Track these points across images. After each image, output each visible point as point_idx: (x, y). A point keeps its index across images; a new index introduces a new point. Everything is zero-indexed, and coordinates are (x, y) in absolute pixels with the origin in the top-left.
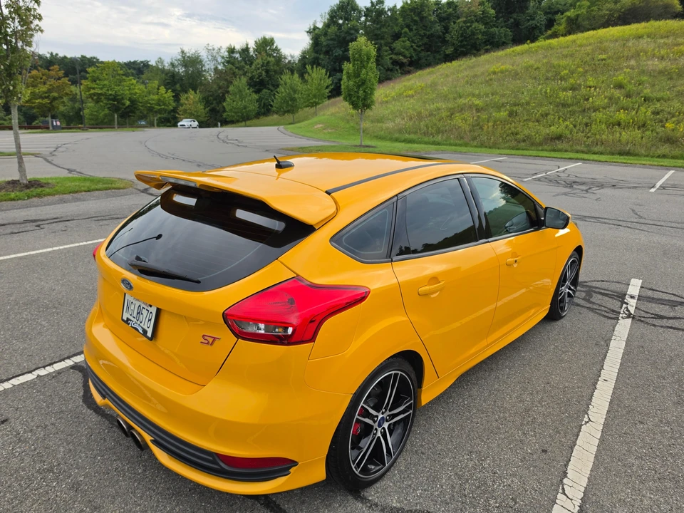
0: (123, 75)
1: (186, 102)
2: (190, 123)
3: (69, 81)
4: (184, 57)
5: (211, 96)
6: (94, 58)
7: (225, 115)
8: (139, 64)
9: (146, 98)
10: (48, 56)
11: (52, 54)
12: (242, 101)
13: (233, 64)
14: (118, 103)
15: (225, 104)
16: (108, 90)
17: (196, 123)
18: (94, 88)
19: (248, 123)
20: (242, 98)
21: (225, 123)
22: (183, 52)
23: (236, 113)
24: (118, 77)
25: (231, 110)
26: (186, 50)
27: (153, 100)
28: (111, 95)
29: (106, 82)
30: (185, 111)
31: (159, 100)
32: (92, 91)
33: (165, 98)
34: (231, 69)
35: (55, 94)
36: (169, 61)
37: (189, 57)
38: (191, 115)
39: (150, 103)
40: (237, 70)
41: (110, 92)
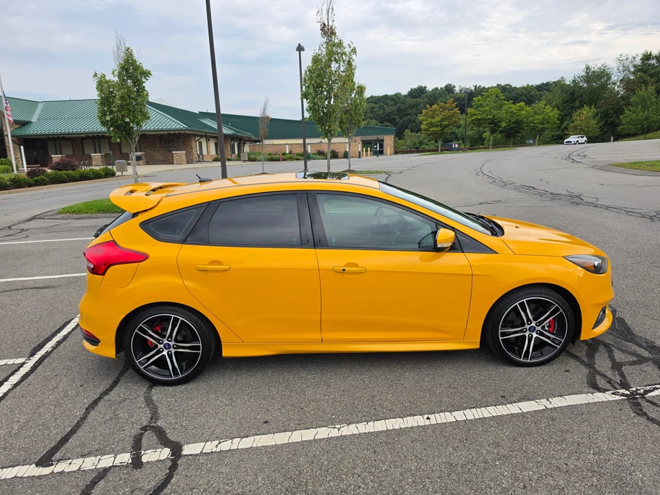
0: (504, 100)
1: (578, 119)
2: (578, 139)
3: (459, 110)
4: (588, 73)
5: (611, 109)
6: (508, 85)
7: (619, 129)
8: (551, 84)
9: (531, 119)
10: (473, 88)
11: (476, 86)
12: (644, 111)
13: (645, 72)
14: (495, 125)
15: (622, 117)
16: (487, 115)
17: (585, 139)
18: (475, 115)
19: (648, 136)
20: (645, 108)
21: (619, 137)
22: (588, 68)
23: (634, 125)
24: (499, 102)
25: (629, 122)
26: (591, 65)
27: (538, 119)
28: (489, 119)
29: (487, 108)
30: (575, 127)
31: (544, 119)
32: (474, 117)
33: (550, 116)
34: (640, 78)
35: (446, 123)
36: (572, 78)
37: (594, 72)
38: (580, 131)
39: (534, 123)
40: (648, 78)
41: (489, 117)
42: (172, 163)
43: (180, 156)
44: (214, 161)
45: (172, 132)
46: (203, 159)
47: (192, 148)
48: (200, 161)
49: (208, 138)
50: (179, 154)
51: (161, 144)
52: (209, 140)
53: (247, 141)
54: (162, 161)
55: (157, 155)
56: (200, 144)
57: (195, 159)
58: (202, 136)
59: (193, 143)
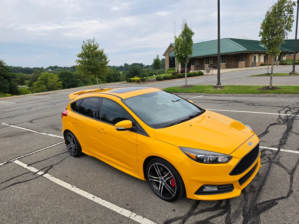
42: (238, 68)
43: (242, 64)
44: (260, 65)
45: (240, 53)
46: (255, 64)
47: (249, 60)
48: (253, 66)
49: (260, 54)
50: (243, 63)
51: (235, 58)
52: (260, 55)
53: (286, 53)
54: (234, 66)
55: (233, 64)
56: (255, 58)
57: (250, 65)
58: (256, 53)
59: (250, 57)
